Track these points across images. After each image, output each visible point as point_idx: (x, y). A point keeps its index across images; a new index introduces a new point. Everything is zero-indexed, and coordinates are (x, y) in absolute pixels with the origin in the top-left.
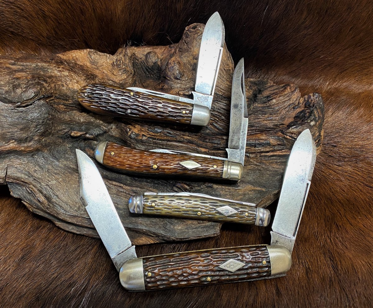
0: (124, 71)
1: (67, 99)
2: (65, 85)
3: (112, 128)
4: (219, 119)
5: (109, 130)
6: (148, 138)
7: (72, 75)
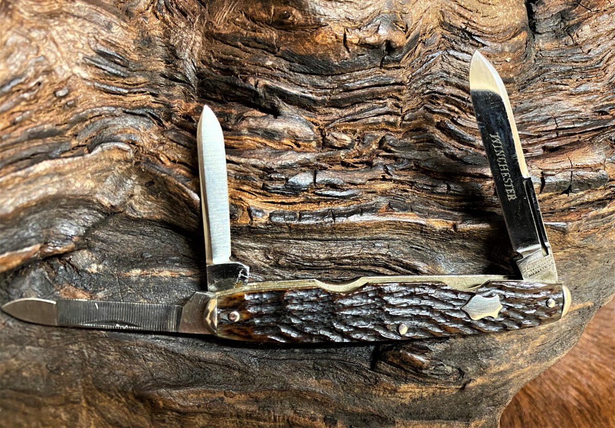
3: (132, 196)
4: (459, 108)
5: (123, 204)
6: (270, 218)
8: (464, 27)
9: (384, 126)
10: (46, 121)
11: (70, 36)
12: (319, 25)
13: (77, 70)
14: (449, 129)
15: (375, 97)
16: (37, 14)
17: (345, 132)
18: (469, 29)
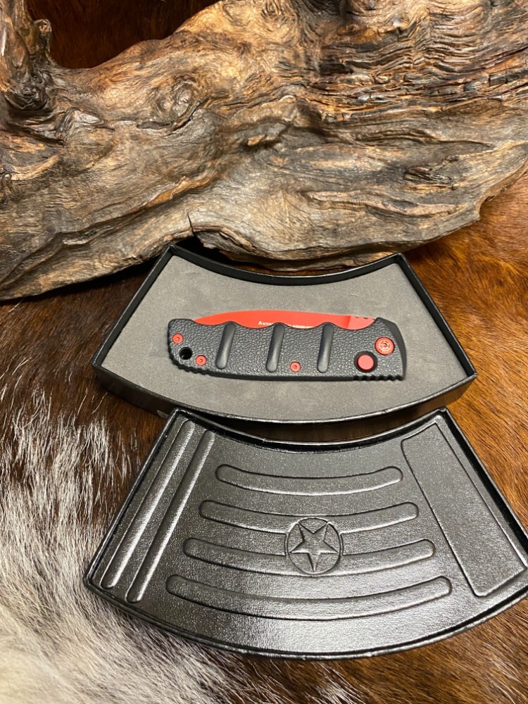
0: (282, 20)
1: (227, 94)
2: (216, 75)
3: (296, 117)
6: (351, 116)
7: (219, 56)
8: (441, 12)
9: (404, 70)
10: (264, 90)
11: (269, 57)
12: (366, 29)
13: (273, 70)
14: (440, 65)
15: (398, 56)
16: (257, 52)
17: (385, 75)
18: (445, 13)
